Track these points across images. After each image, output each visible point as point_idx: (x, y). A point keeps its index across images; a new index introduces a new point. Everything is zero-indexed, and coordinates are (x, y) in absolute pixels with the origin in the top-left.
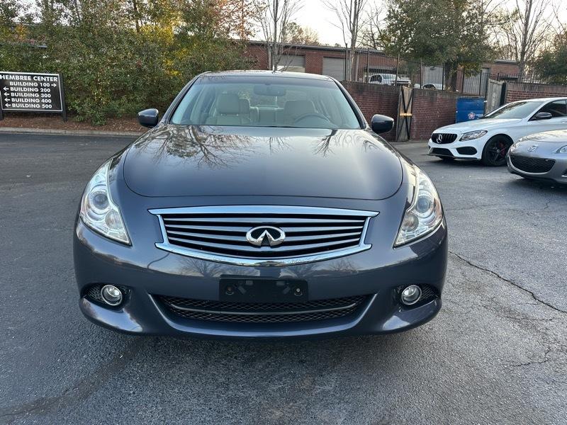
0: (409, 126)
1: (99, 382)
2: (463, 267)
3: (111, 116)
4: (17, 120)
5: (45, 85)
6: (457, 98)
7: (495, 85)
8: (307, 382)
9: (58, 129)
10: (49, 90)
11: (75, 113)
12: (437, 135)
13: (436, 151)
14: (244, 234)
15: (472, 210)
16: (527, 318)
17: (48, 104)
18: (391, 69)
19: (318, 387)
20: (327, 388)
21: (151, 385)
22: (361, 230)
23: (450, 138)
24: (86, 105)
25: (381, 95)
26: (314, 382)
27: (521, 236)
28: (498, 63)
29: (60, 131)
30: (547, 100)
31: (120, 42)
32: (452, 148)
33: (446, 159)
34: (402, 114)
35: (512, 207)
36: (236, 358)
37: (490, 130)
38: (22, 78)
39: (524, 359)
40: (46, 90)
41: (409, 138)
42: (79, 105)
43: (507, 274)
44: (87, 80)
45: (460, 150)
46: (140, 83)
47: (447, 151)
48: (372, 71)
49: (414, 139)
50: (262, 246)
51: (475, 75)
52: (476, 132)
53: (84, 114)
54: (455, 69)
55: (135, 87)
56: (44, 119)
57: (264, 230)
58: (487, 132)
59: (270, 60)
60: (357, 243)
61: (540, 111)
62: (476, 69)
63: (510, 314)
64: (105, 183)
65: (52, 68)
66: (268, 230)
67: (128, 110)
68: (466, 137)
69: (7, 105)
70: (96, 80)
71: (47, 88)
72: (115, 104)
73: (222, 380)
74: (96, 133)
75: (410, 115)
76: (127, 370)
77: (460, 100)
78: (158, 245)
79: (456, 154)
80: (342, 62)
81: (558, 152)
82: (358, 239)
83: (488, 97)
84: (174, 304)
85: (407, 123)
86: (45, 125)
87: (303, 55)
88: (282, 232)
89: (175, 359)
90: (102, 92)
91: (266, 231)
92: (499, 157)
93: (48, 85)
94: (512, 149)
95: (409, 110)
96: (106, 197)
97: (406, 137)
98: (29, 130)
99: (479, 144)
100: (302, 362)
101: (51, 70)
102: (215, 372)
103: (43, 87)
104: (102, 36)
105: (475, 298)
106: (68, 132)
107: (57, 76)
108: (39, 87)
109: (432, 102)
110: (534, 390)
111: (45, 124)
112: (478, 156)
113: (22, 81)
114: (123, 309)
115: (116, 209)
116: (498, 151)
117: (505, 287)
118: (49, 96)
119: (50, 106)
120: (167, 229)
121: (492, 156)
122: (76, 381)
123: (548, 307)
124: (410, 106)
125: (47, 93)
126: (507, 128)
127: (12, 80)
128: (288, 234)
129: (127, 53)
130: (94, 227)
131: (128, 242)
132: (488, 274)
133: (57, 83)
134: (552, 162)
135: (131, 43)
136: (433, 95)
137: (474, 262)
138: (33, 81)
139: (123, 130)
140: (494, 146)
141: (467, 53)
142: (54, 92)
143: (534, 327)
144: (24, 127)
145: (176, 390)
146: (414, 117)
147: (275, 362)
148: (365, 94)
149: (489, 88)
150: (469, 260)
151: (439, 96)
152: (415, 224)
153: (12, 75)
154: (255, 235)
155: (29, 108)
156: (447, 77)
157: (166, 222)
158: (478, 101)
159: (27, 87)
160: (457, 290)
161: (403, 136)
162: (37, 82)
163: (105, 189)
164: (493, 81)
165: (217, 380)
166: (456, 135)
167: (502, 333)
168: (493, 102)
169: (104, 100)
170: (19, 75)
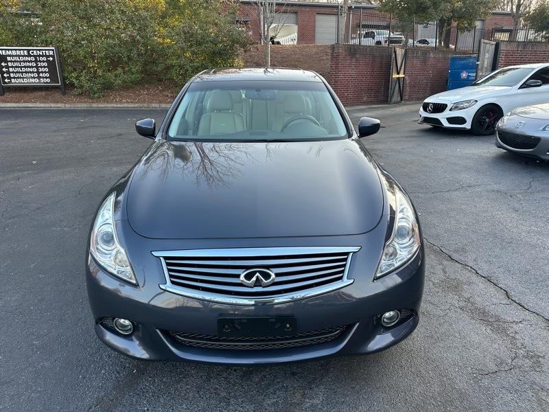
0: (401, 86)
1: (117, 399)
2: (445, 263)
3: (108, 88)
4: (17, 95)
5: (42, 59)
6: (450, 56)
7: (488, 46)
8: (298, 395)
9: (58, 102)
10: (46, 64)
11: (72, 85)
12: (428, 104)
13: (426, 120)
14: (238, 276)
15: (457, 193)
16: (499, 320)
17: (46, 78)
18: (384, 24)
19: (308, 400)
20: (316, 401)
21: (162, 400)
22: (344, 266)
23: (440, 108)
24: (82, 78)
25: (374, 56)
26: (304, 395)
27: (502, 224)
28: (494, 14)
29: (59, 105)
30: (538, 66)
31: (112, 12)
32: (442, 117)
33: (436, 129)
34: (395, 76)
35: (496, 187)
36: (235, 370)
37: (480, 100)
38: (18, 53)
39: (493, 367)
40: (43, 64)
41: (401, 99)
42: (77, 78)
43: (484, 268)
44: (82, 53)
45: (450, 120)
46: (134, 54)
47: (437, 121)
48: (365, 26)
49: (407, 100)
50: (255, 286)
51: (469, 31)
52: (466, 102)
53: (82, 87)
54: (449, 24)
55: (130, 59)
56: (43, 93)
57: (255, 272)
58: (476, 101)
59: (262, 23)
60: (340, 278)
61: (531, 78)
62: (470, 24)
63: (483, 316)
64: (110, 221)
65: (46, 41)
66: (260, 272)
67: (124, 82)
68: (456, 107)
69: (6, 80)
70: (91, 51)
71: (44, 62)
72: (110, 76)
73: (223, 394)
74: (95, 105)
75: (403, 76)
76: (141, 386)
77: (453, 59)
78: (162, 286)
79: (446, 124)
80: (334, 18)
81: (544, 129)
82: (341, 275)
83: (481, 58)
84: (178, 335)
85: (399, 84)
86: (45, 100)
87: (296, 13)
88: (272, 273)
89: (182, 373)
90: (98, 63)
91: (258, 274)
92: (488, 126)
93: (45, 59)
94: (500, 124)
95: (402, 71)
96: (113, 237)
97: (399, 98)
98: (30, 105)
99: (469, 114)
100: (293, 374)
101: (46, 43)
102: (217, 386)
103: (40, 61)
104: (93, 7)
105: (453, 299)
106: (68, 106)
107: (53, 50)
108: (36, 61)
109: (424, 61)
110: (498, 400)
111: (45, 98)
112: (468, 126)
113: (19, 56)
114: (133, 337)
115: (122, 251)
116: (487, 120)
117: (481, 285)
118: (47, 70)
119: (48, 80)
120: (169, 270)
121: (481, 125)
122: (97, 398)
123: (520, 307)
124: (403, 67)
125: (44, 67)
126: (496, 97)
127: (9, 56)
128: (277, 275)
129: (119, 23)
130: (103, 264)
131: (134, 282)
132: (467, 269)
133: (53, 56)
134: (538, 140)
135: (123, 12)
136: (426, 54)
137: (455, 256)
138: (29, 55)
139: (120, 102)
140: (483, 116)
141: (461, 9)
142: (51, 65)
143: (505, 331)
144: (25, 102)
145: (184, 406)
146: (407, 78)
147: (270, 375)
148: (358, 56)
149: (482, 48)
150: (450, 253)
151: (432, 55)
152: (394, 254)
153: (9, 50)
154: (248, 277)
155: (28, 83)
156: (441, 34)
157: (168, 264)
158: (471, 60)
159: (24, 61)
160: (437, 290)
161: (396, 97)
162: (34, 56)
163: (110, 229)
164: (486, 41)
165: (219, 395)
166: (446, 105)
167: (475, 338)
168: (486, 63)
169: (100, 72)
170: (16, 50)
